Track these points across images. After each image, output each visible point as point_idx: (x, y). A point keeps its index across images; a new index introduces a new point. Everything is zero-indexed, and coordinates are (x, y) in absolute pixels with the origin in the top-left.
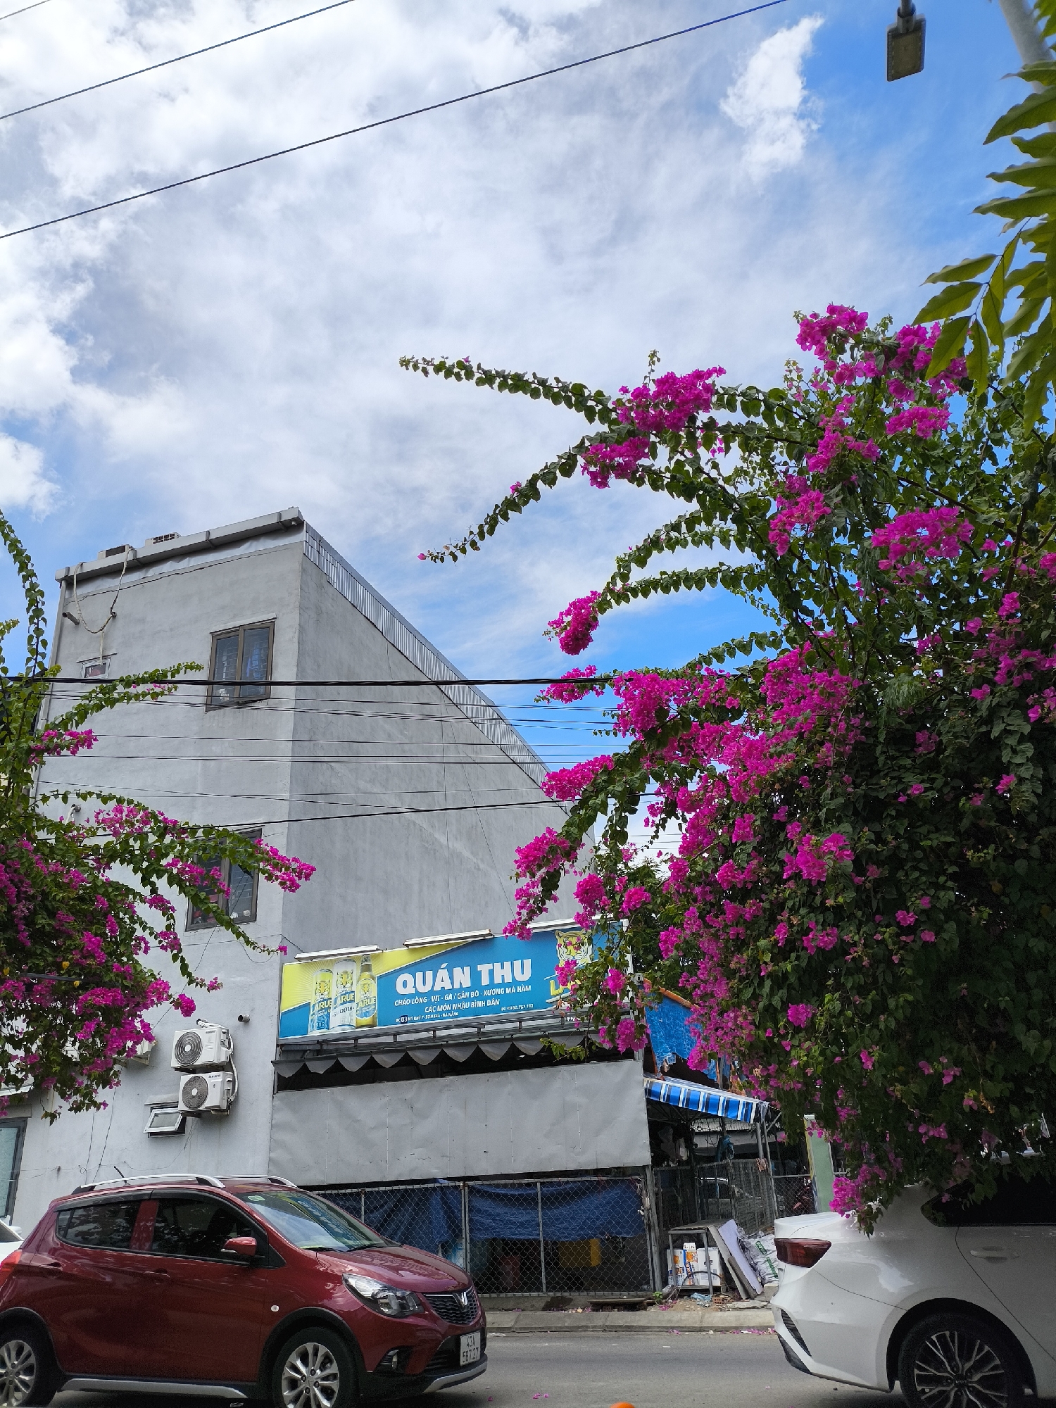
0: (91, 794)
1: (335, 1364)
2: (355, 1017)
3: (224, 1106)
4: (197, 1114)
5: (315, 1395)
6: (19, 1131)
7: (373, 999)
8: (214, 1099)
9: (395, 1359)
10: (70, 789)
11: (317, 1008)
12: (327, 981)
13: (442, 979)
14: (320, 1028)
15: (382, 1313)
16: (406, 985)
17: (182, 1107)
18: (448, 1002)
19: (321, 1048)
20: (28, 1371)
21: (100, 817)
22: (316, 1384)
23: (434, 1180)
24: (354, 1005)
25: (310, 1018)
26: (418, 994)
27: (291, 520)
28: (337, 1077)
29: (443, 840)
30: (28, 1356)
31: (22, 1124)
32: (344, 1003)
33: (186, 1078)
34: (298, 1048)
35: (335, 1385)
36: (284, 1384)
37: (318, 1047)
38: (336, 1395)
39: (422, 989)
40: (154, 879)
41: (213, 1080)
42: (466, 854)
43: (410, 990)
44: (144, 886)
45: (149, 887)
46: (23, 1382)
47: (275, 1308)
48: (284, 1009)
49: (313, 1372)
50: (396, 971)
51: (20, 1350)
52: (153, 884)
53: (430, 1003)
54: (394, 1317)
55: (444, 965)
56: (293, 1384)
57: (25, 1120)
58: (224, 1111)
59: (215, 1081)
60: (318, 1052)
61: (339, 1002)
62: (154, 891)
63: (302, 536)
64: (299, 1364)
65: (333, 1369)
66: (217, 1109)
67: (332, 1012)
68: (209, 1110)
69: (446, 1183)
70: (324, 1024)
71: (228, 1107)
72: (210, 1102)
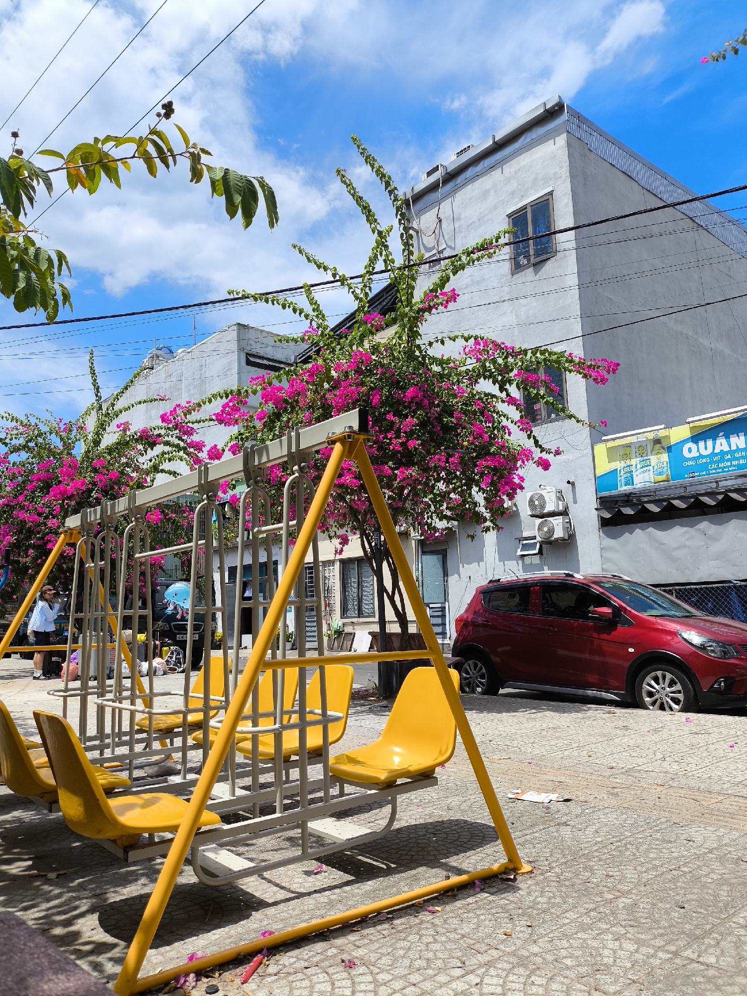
0: (457, 337)
1: (679, 684)
2: (652, 476)
3: (567, 538)
4: (550, 543)
5: (667, 702)
6: (443, 557)
7: (665, 463)
8: (559, 533)
9: (722, 684)
10: (445, 335)
11: (622, 472)
12: (628, 453)
13: (721, 444)
14: (626, 485)
15: (710, 656)
16: (691, 451)
17: (538, 539)
18: (728, 460)
19: (628, 499)
20: (482, 677)
21: (467, 350)
22: (667, 695)
23: (730, 582)
24: (651, 468)
25: (619, 479)
26: (701, 456)
27: (553, 107)
28: (643, 517)
29: (706, 342)
30: (481, 669)
31: (444, 553)
32: (643, 467)
33: (538, 521)
34: (612, 499)
35: (681, 696)
36: (644, 694)
37: (626, 498)
38: (682, 703)
39: (704, 453)
40: (507, 386)
41: (557, 522)
42: (727, 351)
43: (695, 454)
44: (501, 392)
45: (504, 393)
46: (480, 682)
47: (631, 650)
48: (598, 474)
49: (663, 689)
50: (681, 442)
51: (476, 666)
52: (506, 390)
53: (712, 462)
54: (719, 658)
55: (721, 434)
56: (650, 694)
57: (446, 550)
58: (568, 540)
59: (557, 523)
60: (627, 501)
61: (639, 466)
62: (508, 395)
63: (565, 116)
64: (653, 683)
65: (678, 687)
66: (563, 539)
67: (634, 474)
68: (557, 540)
69: (739, 583)
70: (630, 481)
71: (569, 538)
72: (556, 536)
